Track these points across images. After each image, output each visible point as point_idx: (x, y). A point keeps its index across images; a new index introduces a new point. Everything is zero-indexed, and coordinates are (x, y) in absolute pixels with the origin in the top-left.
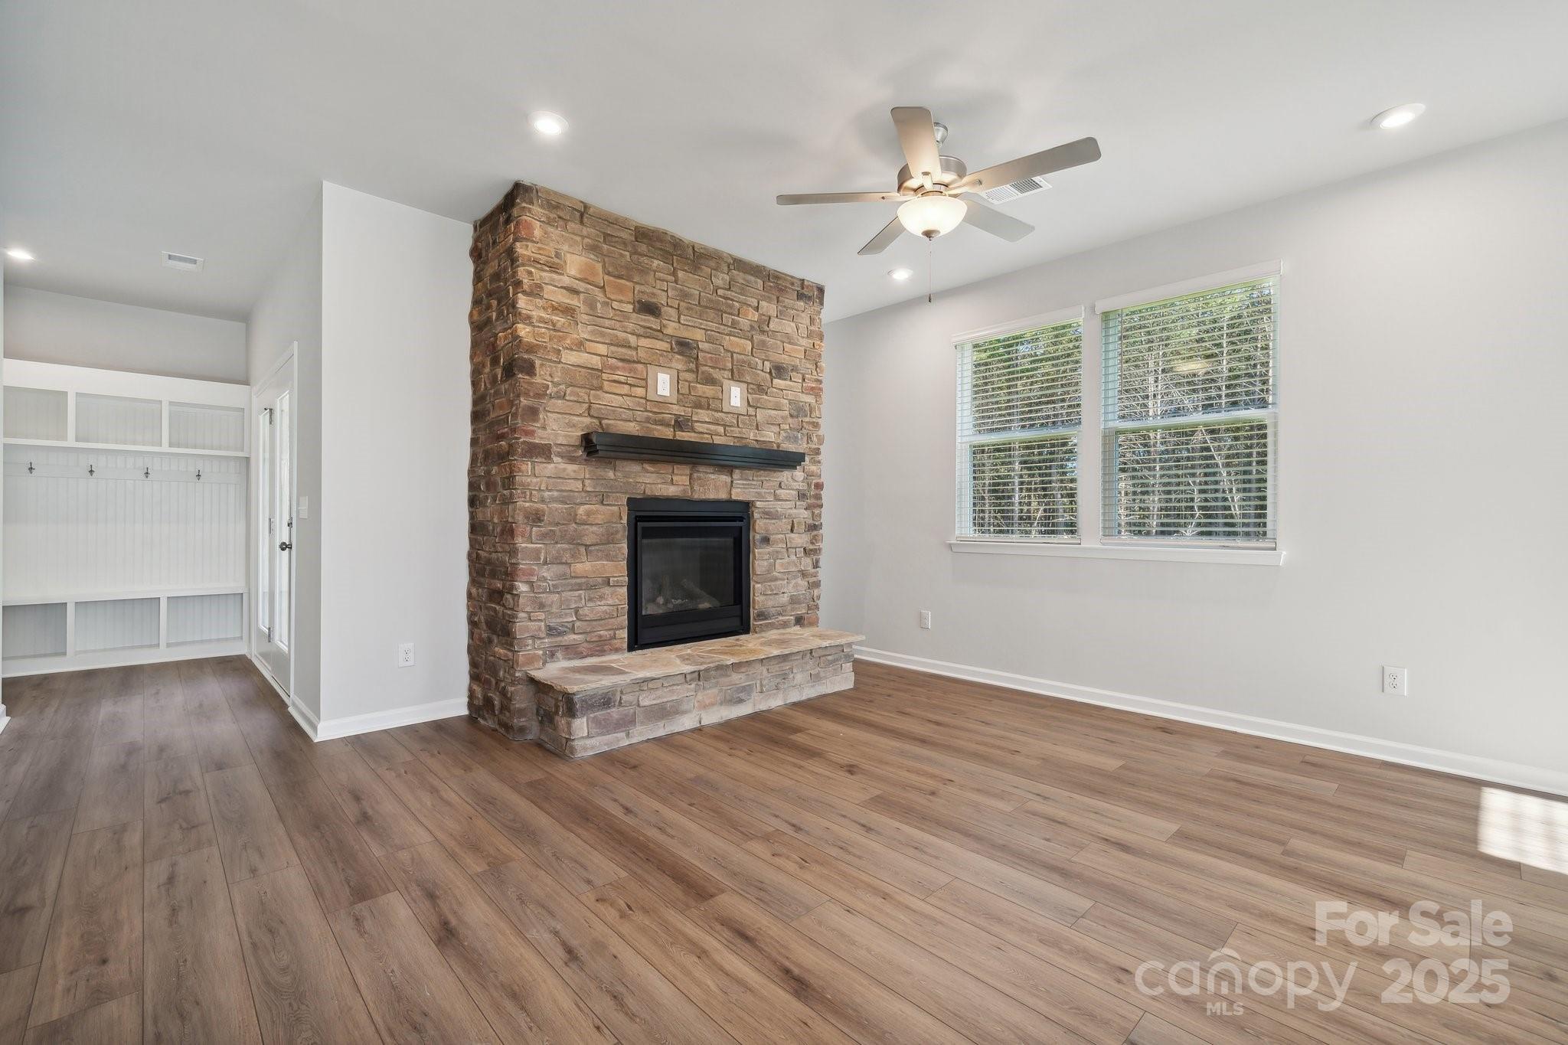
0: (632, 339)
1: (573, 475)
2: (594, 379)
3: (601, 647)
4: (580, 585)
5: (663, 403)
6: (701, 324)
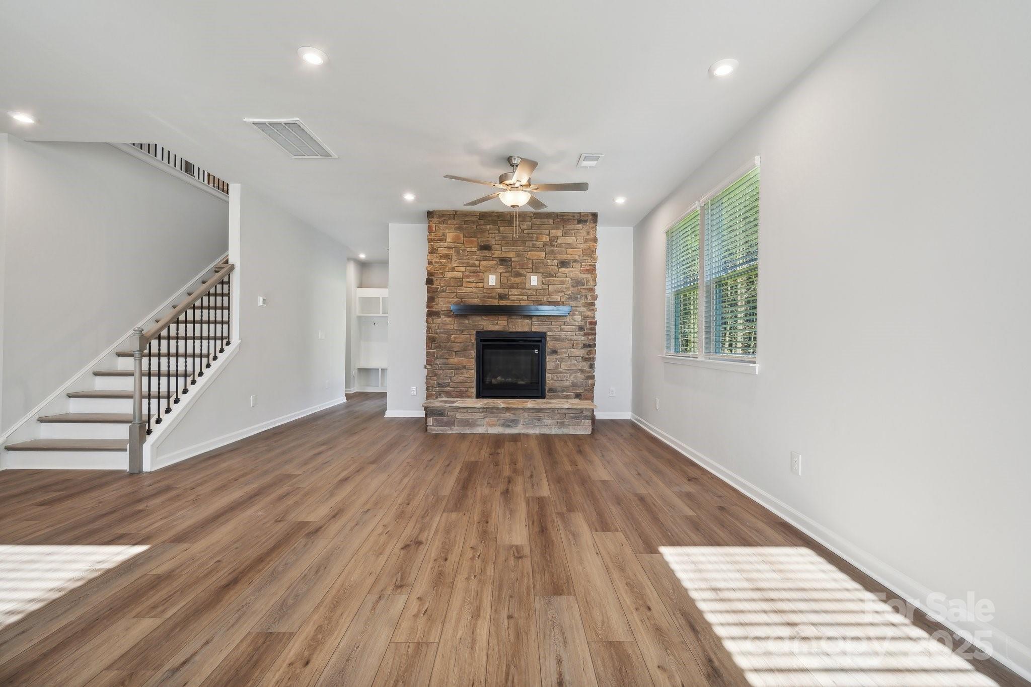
0: (477, 263)
1: (449, 322)
2: (459, 282)
3: (462, 395)
4: (452, 367)
5: (493, 288)
6: (513, 249)
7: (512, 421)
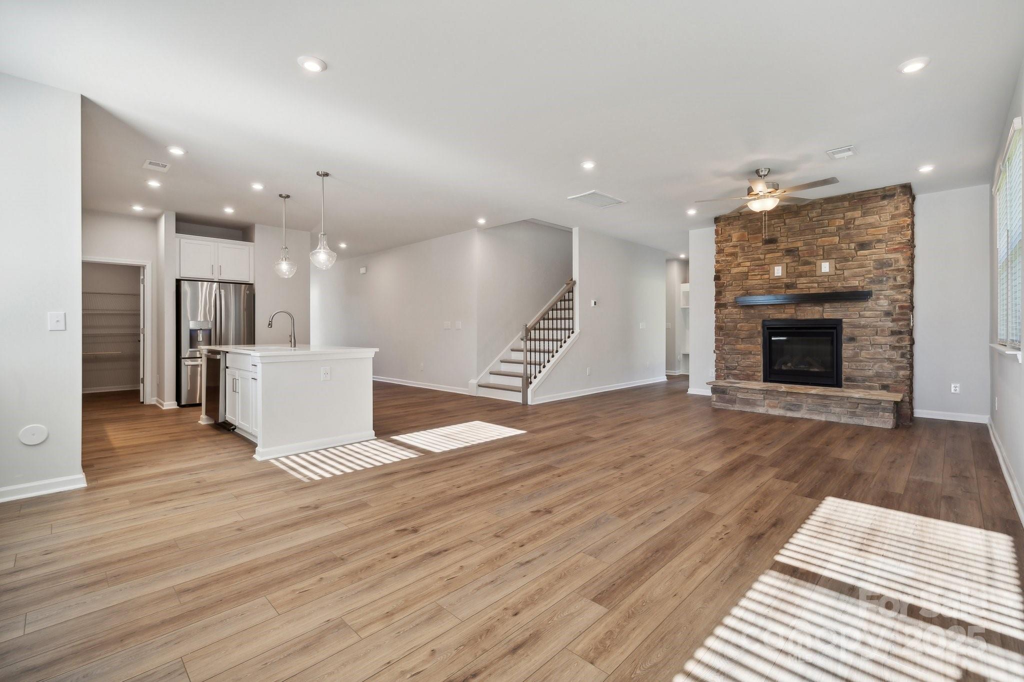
0: (762, 257)
1: (735, 313)
2: (745, 276)
3: (749, 378)
4: (739, 352)
5: (779, 278)
6: (801, 238)
7: (795, 405)
